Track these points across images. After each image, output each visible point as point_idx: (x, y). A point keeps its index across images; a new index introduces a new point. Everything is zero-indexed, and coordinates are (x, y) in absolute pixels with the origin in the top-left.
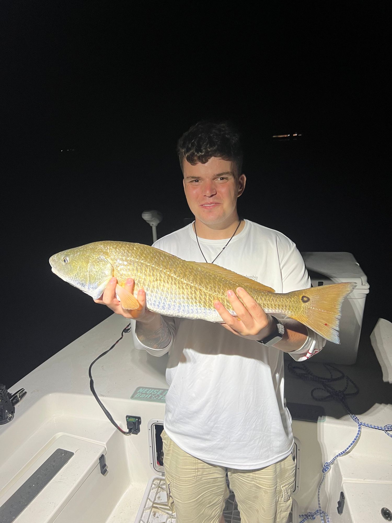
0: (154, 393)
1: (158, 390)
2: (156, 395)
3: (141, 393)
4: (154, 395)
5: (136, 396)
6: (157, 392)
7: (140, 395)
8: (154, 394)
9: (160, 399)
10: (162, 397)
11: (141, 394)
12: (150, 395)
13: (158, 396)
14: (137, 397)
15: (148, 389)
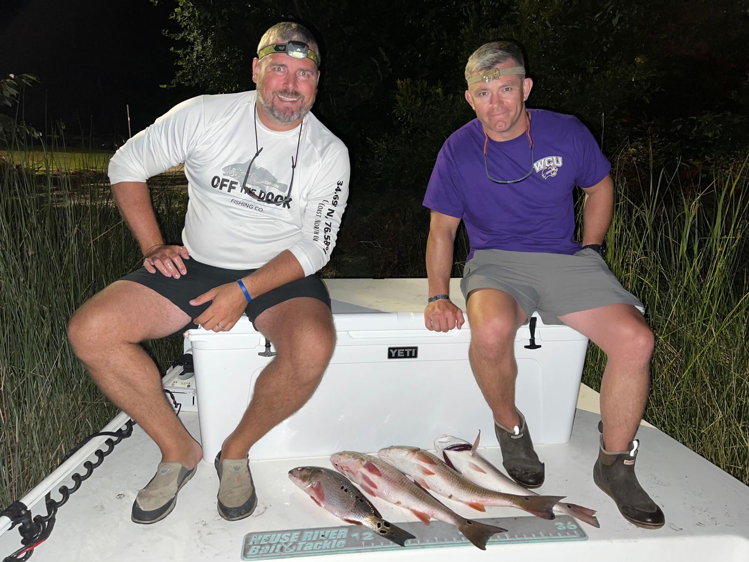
0: (284, 540)
1: (289, 534)
2: (291, 544)
3: (256, 545)
4: (286, 543)
5: (250, 552)
6: (290, 537)
7: (260, 550)
8: (284, 542)
9: (302, 549)
10: (304, 545)
11: (259, 547)
12: (279, 546)
13: (295, 544)
14: (254, 555)
15: (269, 536)
